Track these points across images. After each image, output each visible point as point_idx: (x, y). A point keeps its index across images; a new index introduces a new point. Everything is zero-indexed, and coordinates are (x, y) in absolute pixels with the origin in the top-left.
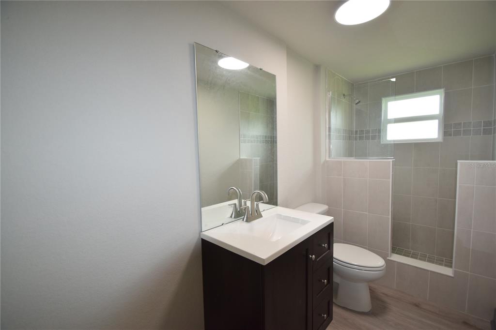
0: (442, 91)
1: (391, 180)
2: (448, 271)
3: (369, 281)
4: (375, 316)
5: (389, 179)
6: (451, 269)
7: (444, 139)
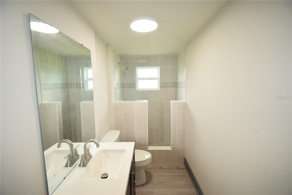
0: (159, 68)
1: (147, 112)
2: (169, 148)
3: (144, 167)
4: (149, 183)
5: (147, 111)
6: (170, 147)
7: (160, 89)
